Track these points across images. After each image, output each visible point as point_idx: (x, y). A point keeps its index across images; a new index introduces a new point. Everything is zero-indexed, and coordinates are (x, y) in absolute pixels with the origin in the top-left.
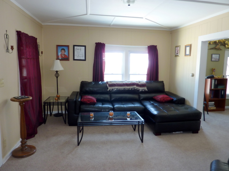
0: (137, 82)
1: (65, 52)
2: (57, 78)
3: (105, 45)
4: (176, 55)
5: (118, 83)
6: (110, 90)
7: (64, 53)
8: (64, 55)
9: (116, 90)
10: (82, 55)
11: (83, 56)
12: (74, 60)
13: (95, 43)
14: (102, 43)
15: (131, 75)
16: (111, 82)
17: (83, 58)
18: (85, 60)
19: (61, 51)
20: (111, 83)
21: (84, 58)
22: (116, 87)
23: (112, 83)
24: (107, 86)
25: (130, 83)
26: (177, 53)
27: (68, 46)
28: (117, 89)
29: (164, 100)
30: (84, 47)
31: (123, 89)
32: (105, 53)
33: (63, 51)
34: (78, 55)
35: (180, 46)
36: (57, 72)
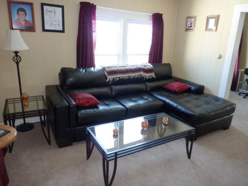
0: (143, 67)
1: (26, 14)
2: (17, 63)
3: (96, 8)
4: (187, 29)
5: (120, 68)
6: (109, 80)
7: (24, 16)
8: (26, 21)
9: (118, 79)
10: (58, 23)
11: (59, 25)
12: (44, 30)
13: (81, 3)
14: (91, 3)
15: (128, 56)
16: (109, 67)
17: (59, 27)
18: (63, 31)
19: (18, 13)
20: (109, 69)
21: (61, 29)
22: (119, 76)
23: (112, 69)
24: (104, 74)
25: (134, 67)
26: (190, 26)
27: (31, 5)
28: (120, 77)
29: (181, 89)
30: (61, 9)
31: (127, 78)
32: (97, 21)
33: (21, 13)
34: (50, 23)
35: (196, 16)
36: (16, 53)
